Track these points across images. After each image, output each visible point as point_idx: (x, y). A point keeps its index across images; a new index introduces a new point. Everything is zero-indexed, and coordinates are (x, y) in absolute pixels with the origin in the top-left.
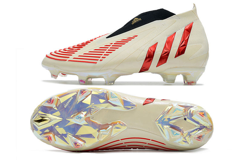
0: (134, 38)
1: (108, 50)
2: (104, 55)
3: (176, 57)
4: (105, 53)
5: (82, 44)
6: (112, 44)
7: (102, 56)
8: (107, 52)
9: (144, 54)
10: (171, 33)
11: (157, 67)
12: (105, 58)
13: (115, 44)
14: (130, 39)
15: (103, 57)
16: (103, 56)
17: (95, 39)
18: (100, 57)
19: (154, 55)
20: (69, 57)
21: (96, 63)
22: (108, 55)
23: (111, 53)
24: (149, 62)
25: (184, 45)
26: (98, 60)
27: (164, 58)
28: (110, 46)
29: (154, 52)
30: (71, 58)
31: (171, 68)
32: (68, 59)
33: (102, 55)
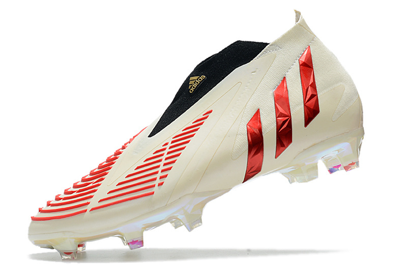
0: (206, 118)
1: (166, 159)
2: (163, 171)
3: (306, 125)
4: (162, 168)
5: (107, 161)
6: (166, 144)
7: (158, 176)
8: (165, 165)
9: (242, 141)
10: (278, 82)
11: (276, 158)
12: (166, 176)
13: (173, 142)
14: (199, 122)
15: (161, 178)
16: (160, 174)
17: (124, 148)
18: (155, 179)
19: (263, 135)
20: (88, 203)
21: (153, 193)
22: (170, 169)
23: (174, 162)
24: (259, 154)
25: (313, 96)
26: (154, 186)
27: (284, 136)
28: (164, 149)
29: (260, 130)
30: (94, 202)
31: (304, 150)
32: (89, 207)
33: (157, 173)
